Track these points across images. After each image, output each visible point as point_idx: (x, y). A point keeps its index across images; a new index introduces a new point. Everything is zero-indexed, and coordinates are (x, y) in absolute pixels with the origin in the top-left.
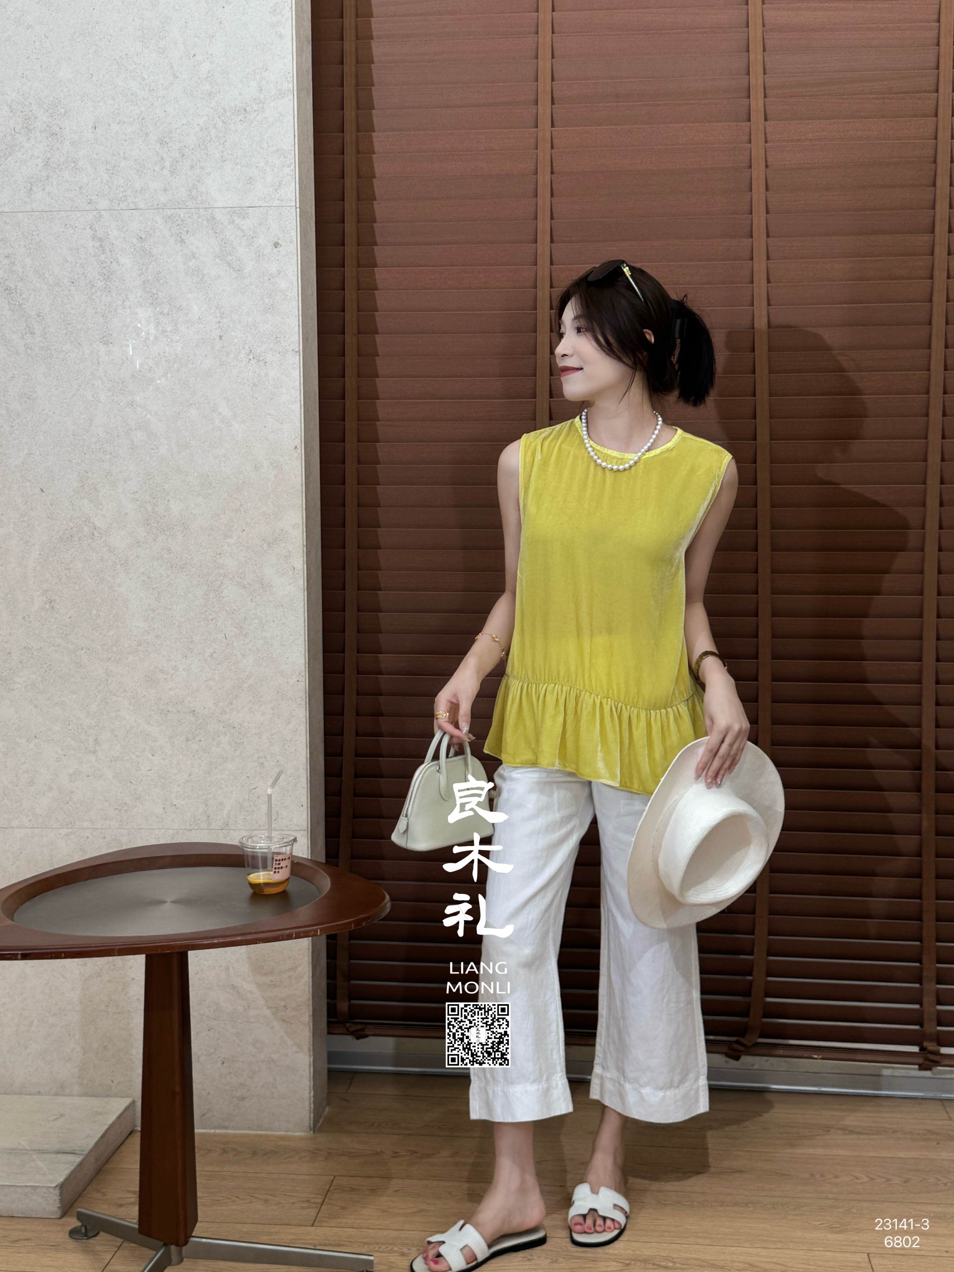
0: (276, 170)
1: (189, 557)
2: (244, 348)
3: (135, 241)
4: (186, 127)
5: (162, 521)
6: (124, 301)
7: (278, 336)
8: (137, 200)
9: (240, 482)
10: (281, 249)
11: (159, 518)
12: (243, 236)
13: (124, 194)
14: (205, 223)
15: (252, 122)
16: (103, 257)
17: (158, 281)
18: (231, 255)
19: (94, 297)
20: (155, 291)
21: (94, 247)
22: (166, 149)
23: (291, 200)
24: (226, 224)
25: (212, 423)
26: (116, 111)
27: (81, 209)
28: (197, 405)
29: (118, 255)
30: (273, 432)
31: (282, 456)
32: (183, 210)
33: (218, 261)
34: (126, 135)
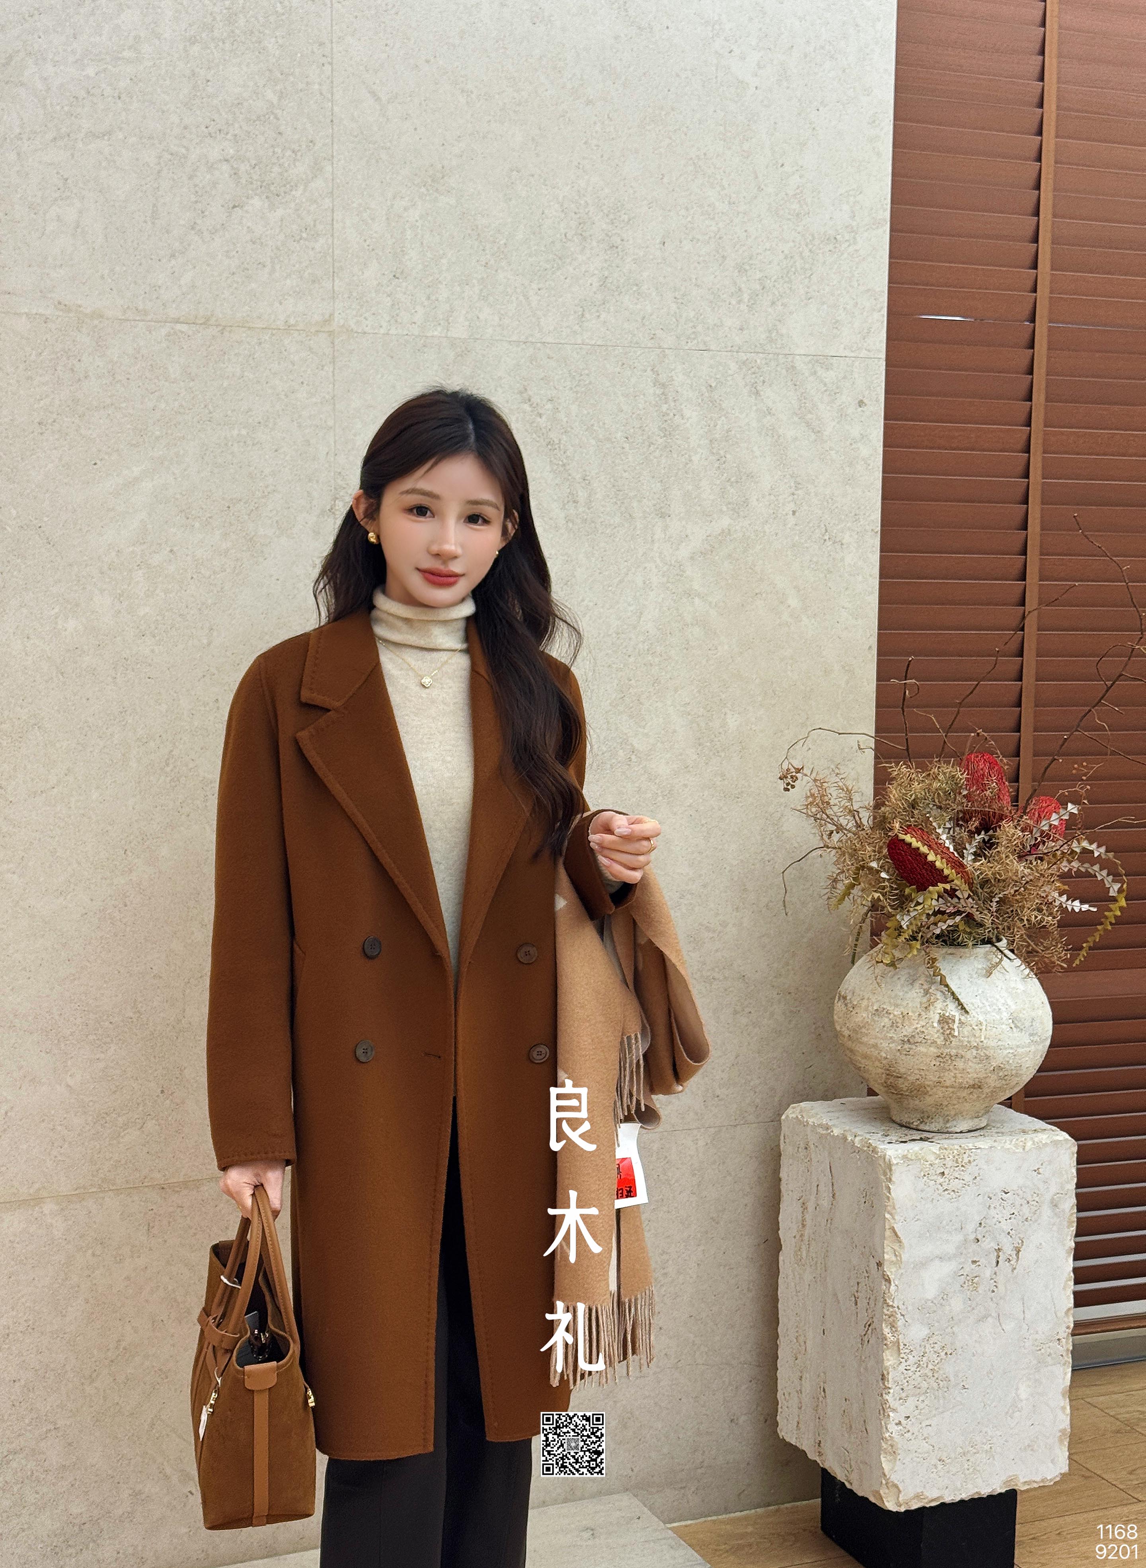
0: (865, 313)
1: (746, 784)
2: (819, 526)
3: (704, 389)
4: (768, 252)
5: (716, 739)
6: (687, 464)
7: (857, 512)
8: (708, 339)
9: (808, 689)
10: (865, 409)
11: (713, 736)
12: (826, 391)
13: (694, 330)
14: (784, 371)
15: (842, 254)
16: (665, 407)
17: (727, 441)
18: (810, 412)
19: (652, 457)
20: (722, 453)
21: (654, 394)
22: (745, 279)
23: (879, 351)
24: (807, 374)
25: (780, 618)
26: (689, 225)
27: (643, 346)
28: (764, 595)
29: (683, 406)
30: (846, 628)
31: (855, 658)
32: (761, 355)
33: (796, 419)
34: (699, 256)
